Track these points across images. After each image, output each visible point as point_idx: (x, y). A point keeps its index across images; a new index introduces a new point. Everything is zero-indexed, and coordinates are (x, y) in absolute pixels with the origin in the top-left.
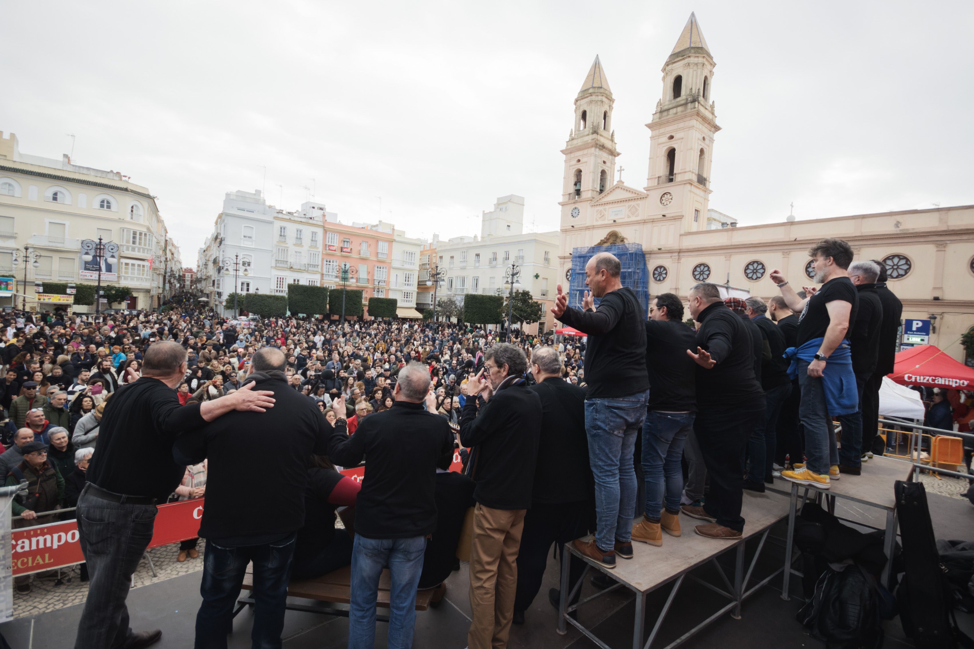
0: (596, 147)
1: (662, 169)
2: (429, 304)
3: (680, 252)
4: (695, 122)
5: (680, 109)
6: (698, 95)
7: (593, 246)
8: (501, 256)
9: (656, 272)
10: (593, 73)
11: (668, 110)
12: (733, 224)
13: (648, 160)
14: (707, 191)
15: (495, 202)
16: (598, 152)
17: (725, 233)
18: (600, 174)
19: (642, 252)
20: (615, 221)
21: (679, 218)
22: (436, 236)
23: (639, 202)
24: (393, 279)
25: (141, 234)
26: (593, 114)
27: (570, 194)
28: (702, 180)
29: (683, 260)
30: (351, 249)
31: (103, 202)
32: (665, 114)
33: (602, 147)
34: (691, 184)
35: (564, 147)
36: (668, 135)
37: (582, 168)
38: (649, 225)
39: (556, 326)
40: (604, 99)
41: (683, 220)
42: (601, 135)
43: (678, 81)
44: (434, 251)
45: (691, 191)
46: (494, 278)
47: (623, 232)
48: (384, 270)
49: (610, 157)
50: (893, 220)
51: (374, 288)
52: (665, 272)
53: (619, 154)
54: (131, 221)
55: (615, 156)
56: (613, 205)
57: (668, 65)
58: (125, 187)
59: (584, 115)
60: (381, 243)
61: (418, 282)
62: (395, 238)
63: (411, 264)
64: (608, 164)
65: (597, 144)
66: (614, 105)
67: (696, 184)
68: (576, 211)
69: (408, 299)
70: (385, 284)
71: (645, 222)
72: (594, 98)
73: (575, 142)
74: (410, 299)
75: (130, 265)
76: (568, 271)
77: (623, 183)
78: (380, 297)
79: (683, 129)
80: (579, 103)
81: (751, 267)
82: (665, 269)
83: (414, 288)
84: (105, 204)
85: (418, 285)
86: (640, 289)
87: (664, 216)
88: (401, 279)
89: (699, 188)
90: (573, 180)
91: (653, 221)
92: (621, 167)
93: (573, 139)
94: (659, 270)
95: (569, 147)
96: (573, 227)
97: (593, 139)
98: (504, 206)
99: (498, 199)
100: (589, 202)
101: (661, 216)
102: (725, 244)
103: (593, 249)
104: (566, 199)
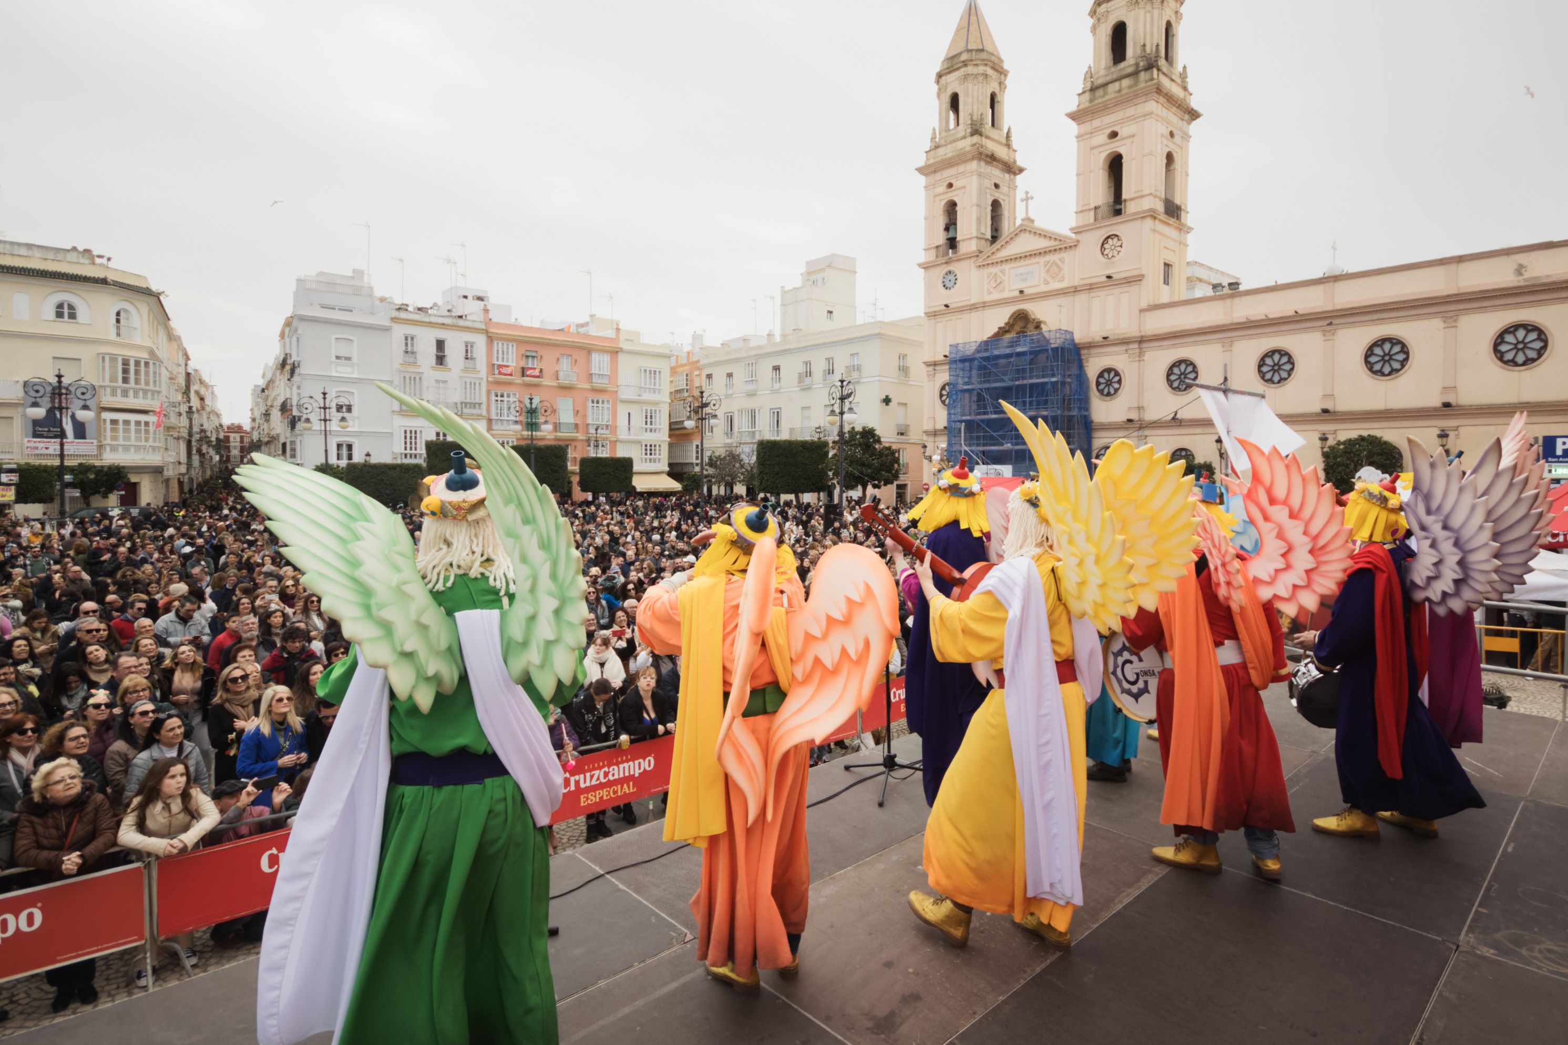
0: (980, 159)
1: (1100, 194)
2: (692, 464)
3: (1141, 340)
4: (1153, 106)
5: (1125, 83)
6: (1157, 56)
7: (985, 339)
8: (819, 368)
9: (1102, 380)
10: (966, 24)
11: (1105, 85)
12: (1234, 285)
13: (1075, 178)
14: (1183, 229)
15: (803, 269)
16: (984, 168)
17: (1221, 303)
18: (989, 208)
19: (1075, 345)
20: (1021, 292)
21: (1135, 280)
22: (696, 337)
23: (1066, 255)
24: (622, 421)
25: (137, 363)
26: (970, 100)
27: (937, 247)
28: (1173, 210)
29: (1149, 356)
30: (541, 371)
31: (60, 306)
32: (1100, 92)
33: (992, 159)
34: (1155, 218)
35: (921, 161)
36: (1108, 131)
37: (956, 199)
38: (1082, 297)
40: (990, 72)
41: (1144, 282)
42: (988, 137)
43: (1119, 33)
44: (695, 365)
45: (1154, 231)
46: (808, 408)
47: (1037, 310)
48: (606, 405)
49: (1007, 176)
50: (1510, 263)
51: (588, 441)
52: (1117, 379)
53: (1021, 170)
54: (118, 339)
55: (1015, 174)
56: (1018, 264)
57: (1099, 5)
58: (102, 276)
59: (954, 103)
60: (595, 357)
61: (670, 424)
62: (621, 345)
63: (654, 392)
64: (1004, 188)
65: (981, 154)
66: (1009, 82)
67: (1163, 217)
68: (951, 277)
69: (653, 457)
70: (608, 432)
71: (1076, 290)
72: (970, 69)
73: (941, 151)
74: (657, 456)
75: (121, 422)
76: (943, 388)
77: (1033, 221)
78: (600, 455)
79: (1132, 119)
80: (944, 80)
81: (1269, 361)
82: (1117, 374)
83: (662, 436)
84: (66, 311)
85: (671, 429)
86: (1074, 413)
87: (1109, 277)
88: (638, 420)
89: (1169, 224)
90: (941, 221)
91: (1091, 288)
92: (1027, 193)
93: (937, 147)
94: (1106, 375)
95: (932, 161)
96: (947, 306)
97: (973, 145)
98: (819, 277)
99: (808, 263)
100: (973, 260)
101: (1105, 279)
102: (1220, 322)
103: (986, 345)
104: (932, 256)
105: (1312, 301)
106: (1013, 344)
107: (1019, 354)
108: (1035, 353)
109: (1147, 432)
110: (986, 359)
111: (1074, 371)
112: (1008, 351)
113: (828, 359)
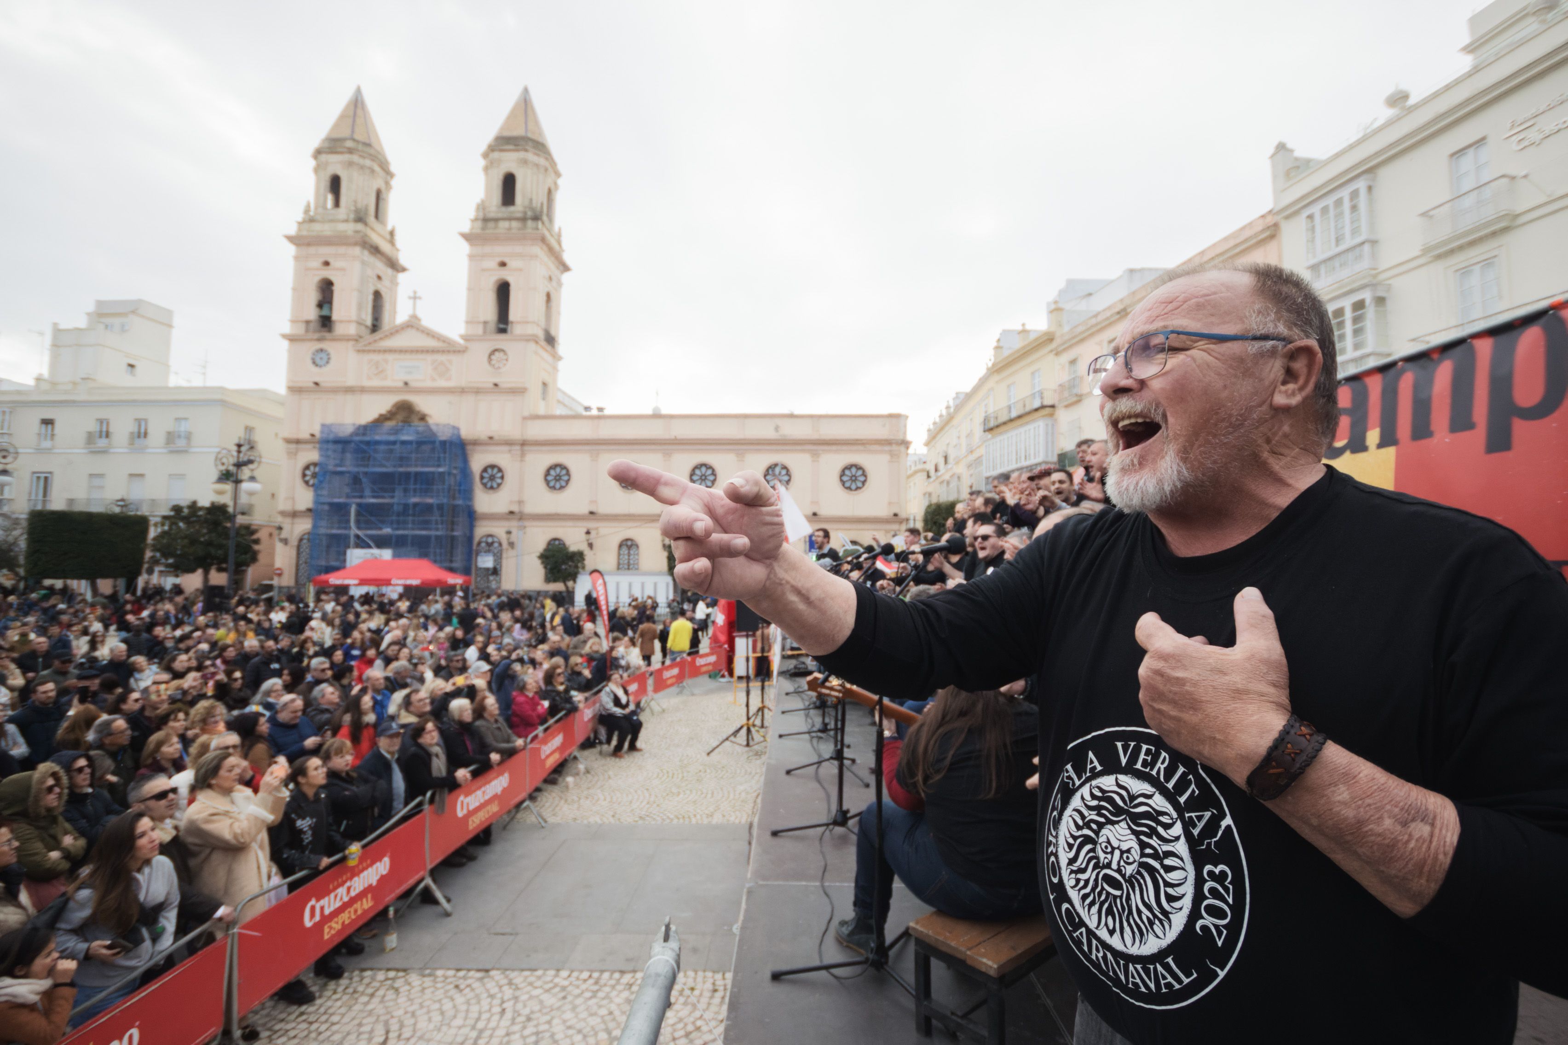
0: (363, 247)
1: (490, 311)
3: (524, 444)
4: (537, 250)
5: (515, 224)
6: (541, 212)
7: (363, 422)
8: (122, 428)
9: (485, 475)
10: (351, 114)
11: (496, 220)
12: (600, 409)
13: (466, 291)
14: (557, 358)
15: (91, 308)
16: (366, 255)
17: (590, 422)
18: (371, 297)
19: (461, 440)
20: (406, 384)
21: (518, 391)
23: (451, 357)
26: (354, 187)
27: (307, 322)
28: (550, 340)
29: (529, 457)
32: (491, 225)
33: (375, 250)
34: (536, 343)
35: (293, 230)
36: (498, 259)
37: (333, 279)
38: (470, 398)
39: (280, 575)
40: (377, 168)
41: (526, 395)
42: (372, 229)
43: (509, 182)
45: (536, 353)
46: (101, 476)
47: (422, 403)
49: (389, 271)
52: (499, 475)
53: (404, 270)
55: (398, 272)
56: (402, 356)
57: (493, 151)
59: (335, 184)
64: (386, 282)
65: (365, 242)
66: (395, 185)
67: (543, 343)
68: (323, 355)
71: (463, 391)
72: (355, 158)
73: (317, 227)
76: (307, 467)
77: (419, 320)
79: (521, 256)
80: (323, 157)
82: (500, 470)
86: (460, 502)
87: (496, 385)
89: (546, 350)
90: (313, 297)
91: (477, 391)
92: (415, 292)
93: (312, 220)
94: (489, 470)
95: (305, 233)
96: (316, 384)
97: (357, 232)
98: (117, 321)
99: (99, 303)
100: (351, 343)
101: (491, 386)
102: (589, 438)
103: (364, 429)
104: (300, 330)
105: (656, 431)
106: (396, 431)
107: (403, 443)
108: (420, 443)
109: (526, 523)
110: (368, 443)
111: (460, 464)
112: (392, 438)
113: (139, 421)
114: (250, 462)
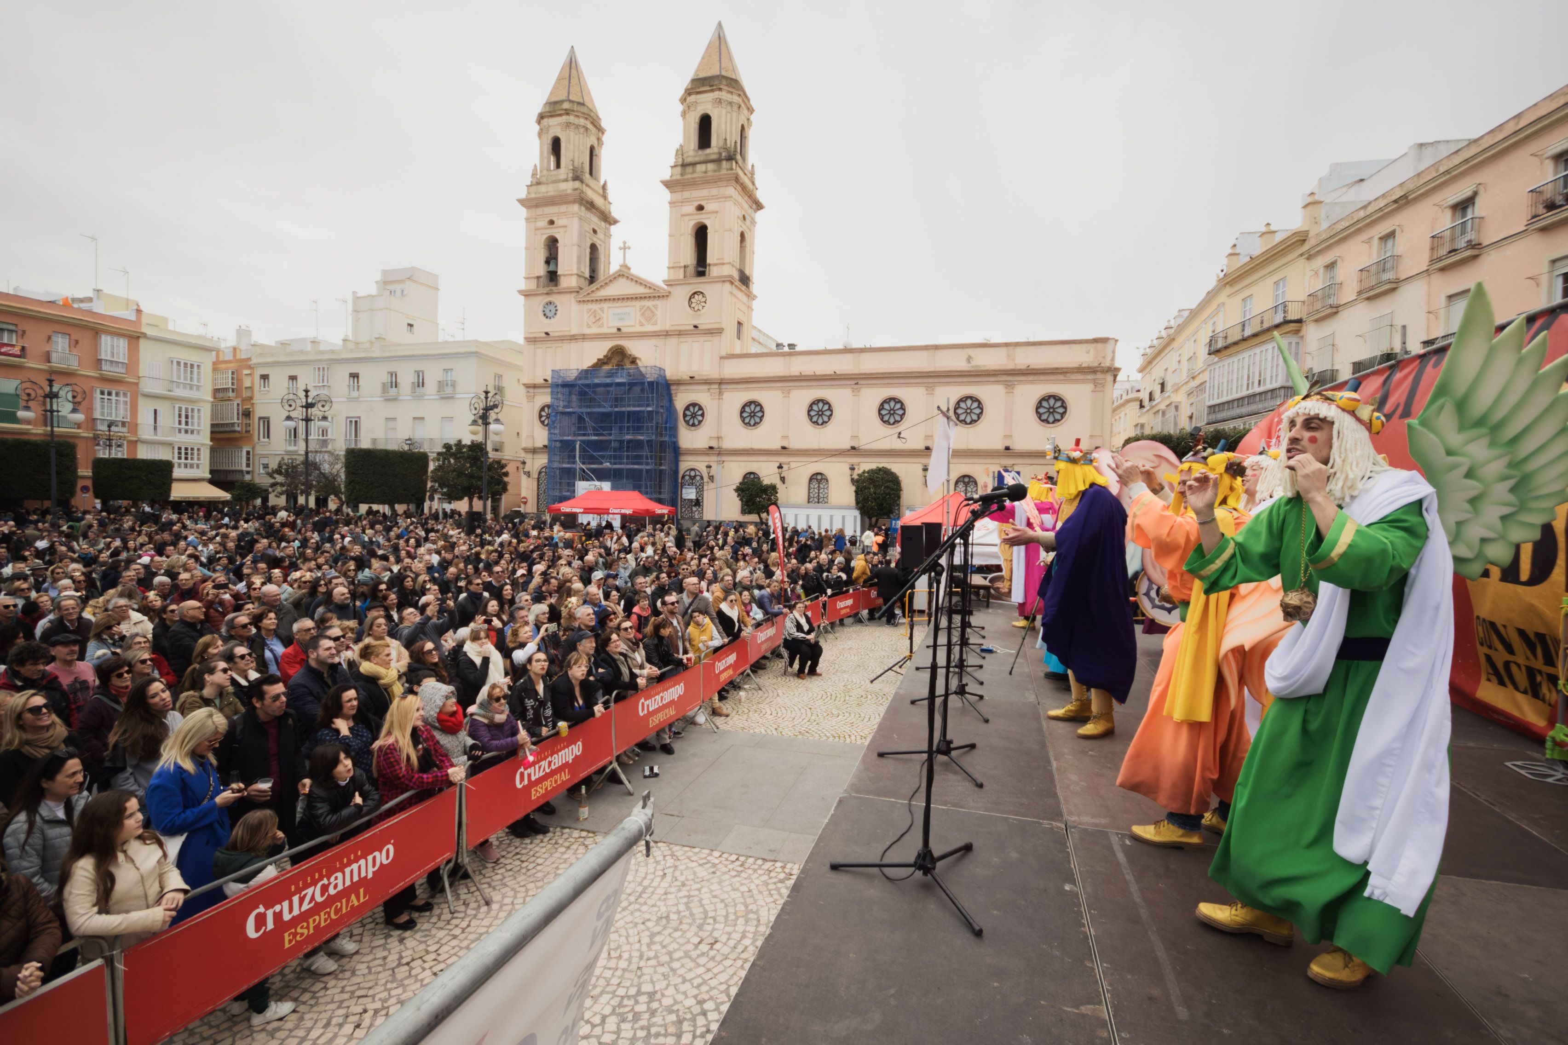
0: (581, 204)
1: (689, 256)
2: (241, 471)
3: (721, 382)
4: (731, 191)
5: (711, 166)
6: (735, 151)
7: (585, 367)
8: (406, 379)
9: (688, 413)
10: (567, 76)
11: (694, 164)
12: (791, 346)
13: (667, 238)
14: (751, 296)
15: (379, 277)
16: (583, 212)
17: (782, 359)
18: (588, 250)
19: (666, 381)
20: (619, 329)
21: (717, 332)
22: (242, 333)
23: (657, 302)
24: (145, 418)
26: (571, 147)
27: (538, 278)
28: (745, 280)
29: (726, 395)
30: (23, 349)
32: (689, 169)
33: (591, 206)
34: (731, 283)
35: (523, 194)
36: (696, 204)
37: (558, 236)
38: (674, 340)
39: (525, 503)
40: (590, 126)
41: (723, 335)
42: (587, 185)
43: (705, 123)
44: (245, 363)
45: (731, 293)
46: (394, 419)
47: (634, 348)
48: (121, 398)
49: (603, 224)
50: (963, 354)
51: (96, 438)
52: (700, 412)
53: (615, 222)
55: (610, 224)
56: (615, 304)
57: (690, 94)
59: (556, 145)
60: (106, 341)
61: (212, 425)
62: (144, 330)
63: (191, 388)
64: (600, 235)
65: (582, 199)
66: (605, 140)
67: (738, 283)
68: (552, 307)
69: (189, 461)
70: (125, 430)
71: (667, 334)
72: (571, 119)
73: (543, 189)
74: (195, 461)
76: (542, 409)
77: (629, 269)
78: (113, 456)
79: (717, 198)
80: (545, 121)
81: (815, 408)
82: (701, 408)
83: (203, 439)
85: (212, 432)
86: (667, 439)
87: (696, 327)
88: (168, 418)
89: (741, 290)
90: (541, 254)
91: (680, 334)
92: (625, 243)
93: (539, 183)
94: (691, 409)
95: (533, 196)
96: (547, 334)
97: (576, 189)
98: (398, 287)
99: (385, 272)
100: (574, 295)
101: (692, 327)
102: (781, 374)
103: (585, 373)
104: (533, 285)
105: (845, 365)
106: (610, 374)
107: (619, 385)
108: (631, 385)
109: (724, 458)
110: (588, 386)
111: (665, 403)
112: (608, 380)
113: (418, 373)
114: (495, 406)
